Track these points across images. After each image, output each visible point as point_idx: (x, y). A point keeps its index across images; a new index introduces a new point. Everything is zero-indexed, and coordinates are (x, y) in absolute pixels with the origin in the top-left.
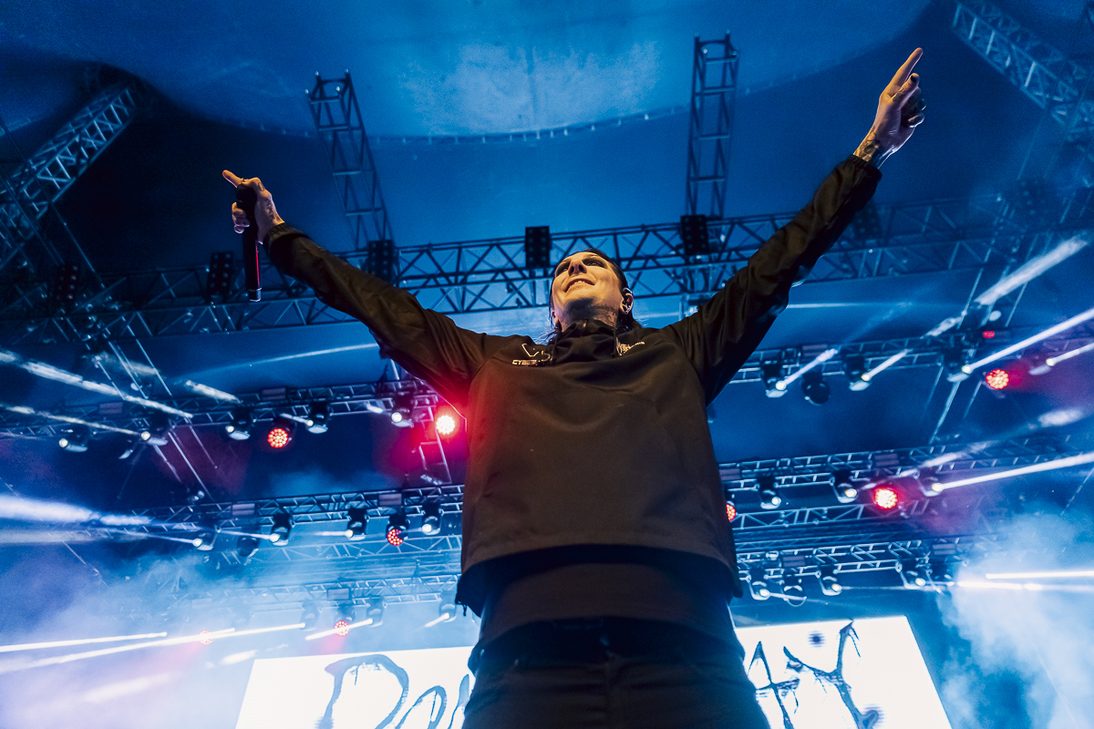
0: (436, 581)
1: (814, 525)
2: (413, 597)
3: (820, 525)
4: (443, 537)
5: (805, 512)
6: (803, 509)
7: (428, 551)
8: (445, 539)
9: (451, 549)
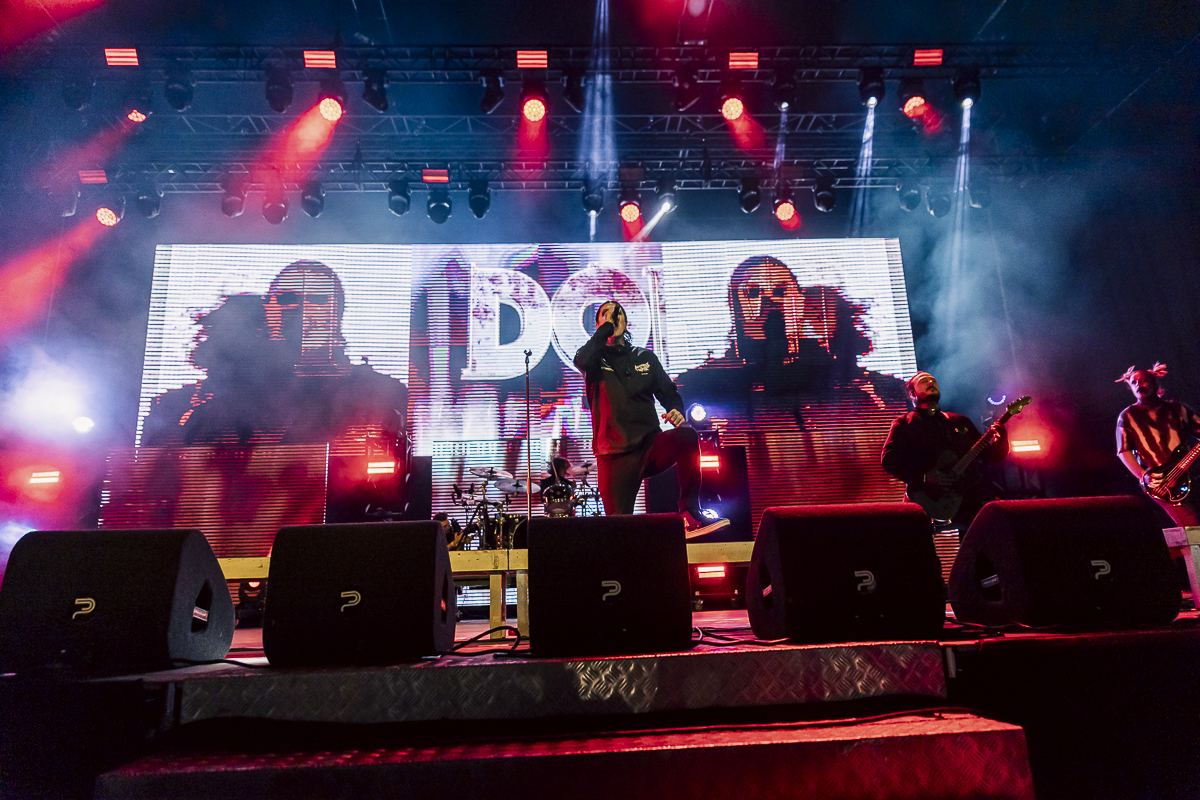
0: (383, 169)
1: (818, 134)
2: (357, 186)
3: (823, 134)
4: (387, 117)
5: (810, 118)
6: (809, 115)
7: (368, 133)
8: (388, 120)
9: (397, 133)
